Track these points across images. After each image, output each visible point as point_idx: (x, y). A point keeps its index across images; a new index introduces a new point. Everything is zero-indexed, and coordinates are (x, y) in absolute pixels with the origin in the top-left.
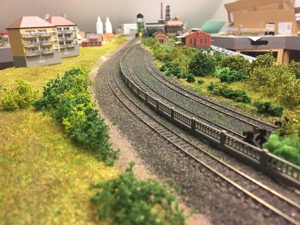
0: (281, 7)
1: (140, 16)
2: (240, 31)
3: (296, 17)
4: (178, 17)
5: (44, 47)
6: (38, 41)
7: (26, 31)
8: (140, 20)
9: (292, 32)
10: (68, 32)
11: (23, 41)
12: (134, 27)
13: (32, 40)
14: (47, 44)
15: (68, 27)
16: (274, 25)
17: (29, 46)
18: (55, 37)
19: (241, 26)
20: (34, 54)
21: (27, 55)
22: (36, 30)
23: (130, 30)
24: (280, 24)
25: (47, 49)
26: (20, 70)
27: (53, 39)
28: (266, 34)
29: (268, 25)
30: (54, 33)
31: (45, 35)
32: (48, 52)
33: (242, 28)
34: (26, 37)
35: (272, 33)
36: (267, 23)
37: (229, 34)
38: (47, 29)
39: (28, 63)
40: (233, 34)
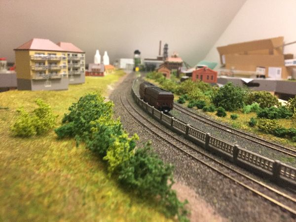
0: (271, 53)
1: (137, 52)
2: (233, 72)
3: (286, 63)
4: (177, 55)
5: (51, 72)
6: (47, 64)
7: (36, 53)
8: (137, 56)
9: (282, 77)
10: (76, 59)
11: (31, 64)
12: (131, 62)
13: (41, 62)
14: (55, 68)
15: (76, 54)
16: (264, 69)
17: (36, 69)
18: (64, 62)
19: (233, 68)
20: (41, 78)
21: (34, 78)
22: (46, 53)
23: (127, 64)
24: (270, 69)
25: (54, 74)
26: (25, 93)
27: (61, 64)
28: (258, 76)
29: (258, 68)
30: (64, 58)
31: (54, 59)
32: (55, 77)
33: (234, 70)
34: (35, 59)
35: (264, 77)
36: (257, 67)
37: (222, 75)
38: (57, 53)
39: (33, 87)
40: (226, 75)
